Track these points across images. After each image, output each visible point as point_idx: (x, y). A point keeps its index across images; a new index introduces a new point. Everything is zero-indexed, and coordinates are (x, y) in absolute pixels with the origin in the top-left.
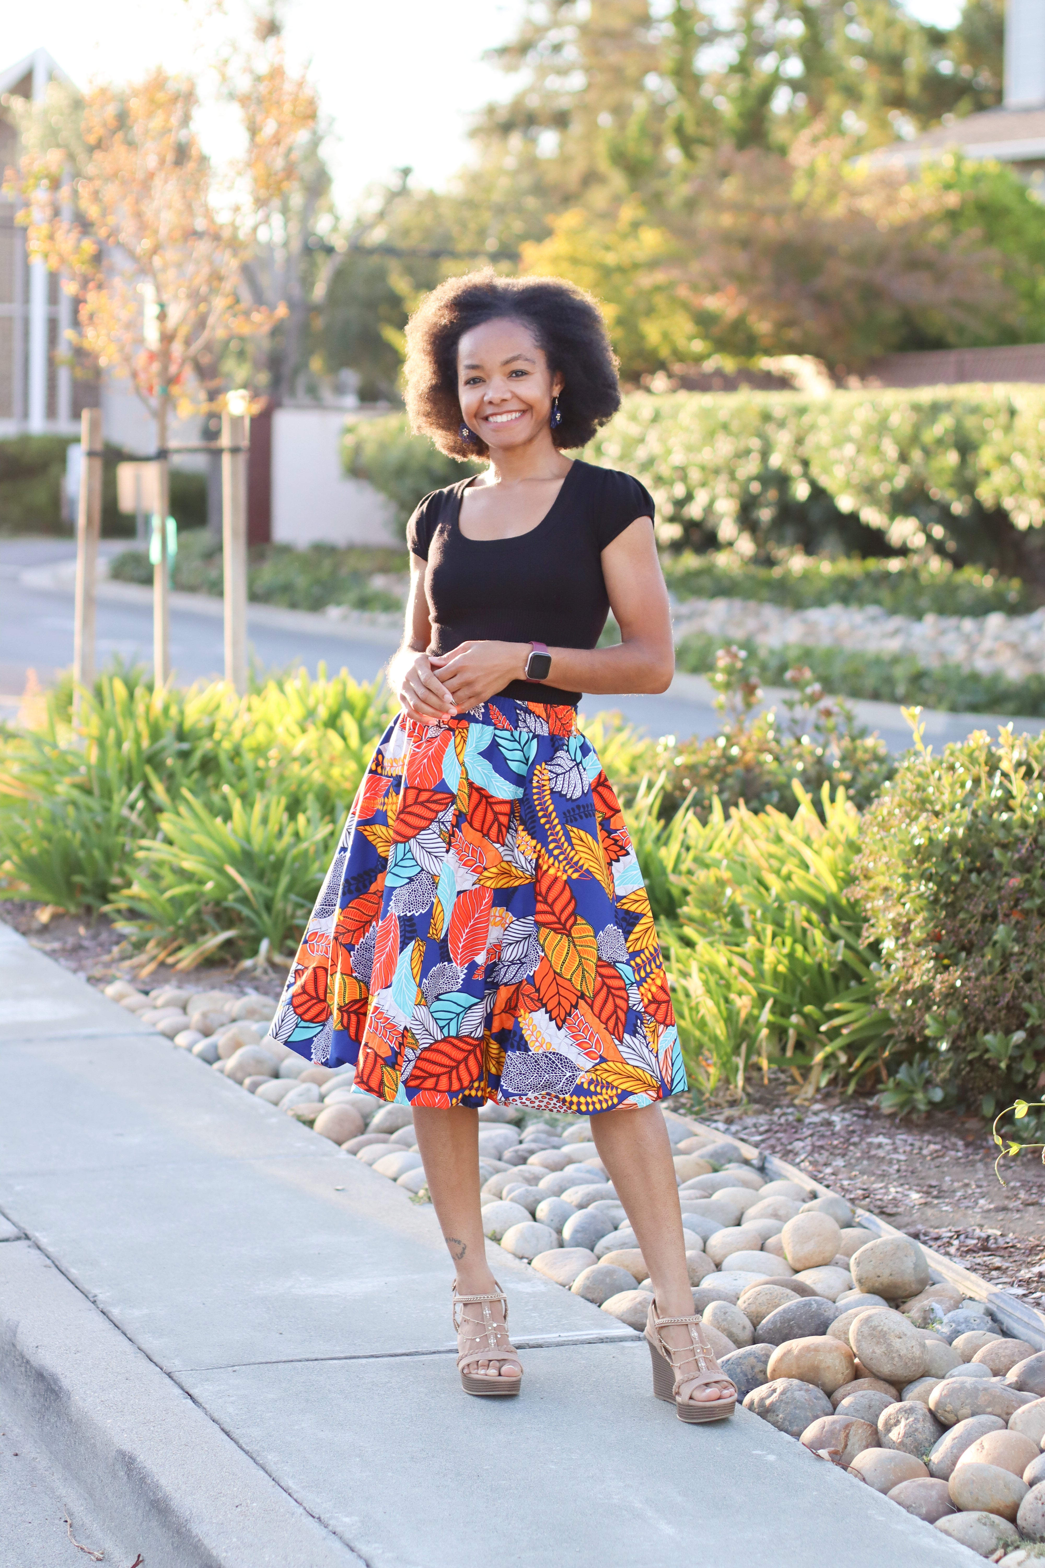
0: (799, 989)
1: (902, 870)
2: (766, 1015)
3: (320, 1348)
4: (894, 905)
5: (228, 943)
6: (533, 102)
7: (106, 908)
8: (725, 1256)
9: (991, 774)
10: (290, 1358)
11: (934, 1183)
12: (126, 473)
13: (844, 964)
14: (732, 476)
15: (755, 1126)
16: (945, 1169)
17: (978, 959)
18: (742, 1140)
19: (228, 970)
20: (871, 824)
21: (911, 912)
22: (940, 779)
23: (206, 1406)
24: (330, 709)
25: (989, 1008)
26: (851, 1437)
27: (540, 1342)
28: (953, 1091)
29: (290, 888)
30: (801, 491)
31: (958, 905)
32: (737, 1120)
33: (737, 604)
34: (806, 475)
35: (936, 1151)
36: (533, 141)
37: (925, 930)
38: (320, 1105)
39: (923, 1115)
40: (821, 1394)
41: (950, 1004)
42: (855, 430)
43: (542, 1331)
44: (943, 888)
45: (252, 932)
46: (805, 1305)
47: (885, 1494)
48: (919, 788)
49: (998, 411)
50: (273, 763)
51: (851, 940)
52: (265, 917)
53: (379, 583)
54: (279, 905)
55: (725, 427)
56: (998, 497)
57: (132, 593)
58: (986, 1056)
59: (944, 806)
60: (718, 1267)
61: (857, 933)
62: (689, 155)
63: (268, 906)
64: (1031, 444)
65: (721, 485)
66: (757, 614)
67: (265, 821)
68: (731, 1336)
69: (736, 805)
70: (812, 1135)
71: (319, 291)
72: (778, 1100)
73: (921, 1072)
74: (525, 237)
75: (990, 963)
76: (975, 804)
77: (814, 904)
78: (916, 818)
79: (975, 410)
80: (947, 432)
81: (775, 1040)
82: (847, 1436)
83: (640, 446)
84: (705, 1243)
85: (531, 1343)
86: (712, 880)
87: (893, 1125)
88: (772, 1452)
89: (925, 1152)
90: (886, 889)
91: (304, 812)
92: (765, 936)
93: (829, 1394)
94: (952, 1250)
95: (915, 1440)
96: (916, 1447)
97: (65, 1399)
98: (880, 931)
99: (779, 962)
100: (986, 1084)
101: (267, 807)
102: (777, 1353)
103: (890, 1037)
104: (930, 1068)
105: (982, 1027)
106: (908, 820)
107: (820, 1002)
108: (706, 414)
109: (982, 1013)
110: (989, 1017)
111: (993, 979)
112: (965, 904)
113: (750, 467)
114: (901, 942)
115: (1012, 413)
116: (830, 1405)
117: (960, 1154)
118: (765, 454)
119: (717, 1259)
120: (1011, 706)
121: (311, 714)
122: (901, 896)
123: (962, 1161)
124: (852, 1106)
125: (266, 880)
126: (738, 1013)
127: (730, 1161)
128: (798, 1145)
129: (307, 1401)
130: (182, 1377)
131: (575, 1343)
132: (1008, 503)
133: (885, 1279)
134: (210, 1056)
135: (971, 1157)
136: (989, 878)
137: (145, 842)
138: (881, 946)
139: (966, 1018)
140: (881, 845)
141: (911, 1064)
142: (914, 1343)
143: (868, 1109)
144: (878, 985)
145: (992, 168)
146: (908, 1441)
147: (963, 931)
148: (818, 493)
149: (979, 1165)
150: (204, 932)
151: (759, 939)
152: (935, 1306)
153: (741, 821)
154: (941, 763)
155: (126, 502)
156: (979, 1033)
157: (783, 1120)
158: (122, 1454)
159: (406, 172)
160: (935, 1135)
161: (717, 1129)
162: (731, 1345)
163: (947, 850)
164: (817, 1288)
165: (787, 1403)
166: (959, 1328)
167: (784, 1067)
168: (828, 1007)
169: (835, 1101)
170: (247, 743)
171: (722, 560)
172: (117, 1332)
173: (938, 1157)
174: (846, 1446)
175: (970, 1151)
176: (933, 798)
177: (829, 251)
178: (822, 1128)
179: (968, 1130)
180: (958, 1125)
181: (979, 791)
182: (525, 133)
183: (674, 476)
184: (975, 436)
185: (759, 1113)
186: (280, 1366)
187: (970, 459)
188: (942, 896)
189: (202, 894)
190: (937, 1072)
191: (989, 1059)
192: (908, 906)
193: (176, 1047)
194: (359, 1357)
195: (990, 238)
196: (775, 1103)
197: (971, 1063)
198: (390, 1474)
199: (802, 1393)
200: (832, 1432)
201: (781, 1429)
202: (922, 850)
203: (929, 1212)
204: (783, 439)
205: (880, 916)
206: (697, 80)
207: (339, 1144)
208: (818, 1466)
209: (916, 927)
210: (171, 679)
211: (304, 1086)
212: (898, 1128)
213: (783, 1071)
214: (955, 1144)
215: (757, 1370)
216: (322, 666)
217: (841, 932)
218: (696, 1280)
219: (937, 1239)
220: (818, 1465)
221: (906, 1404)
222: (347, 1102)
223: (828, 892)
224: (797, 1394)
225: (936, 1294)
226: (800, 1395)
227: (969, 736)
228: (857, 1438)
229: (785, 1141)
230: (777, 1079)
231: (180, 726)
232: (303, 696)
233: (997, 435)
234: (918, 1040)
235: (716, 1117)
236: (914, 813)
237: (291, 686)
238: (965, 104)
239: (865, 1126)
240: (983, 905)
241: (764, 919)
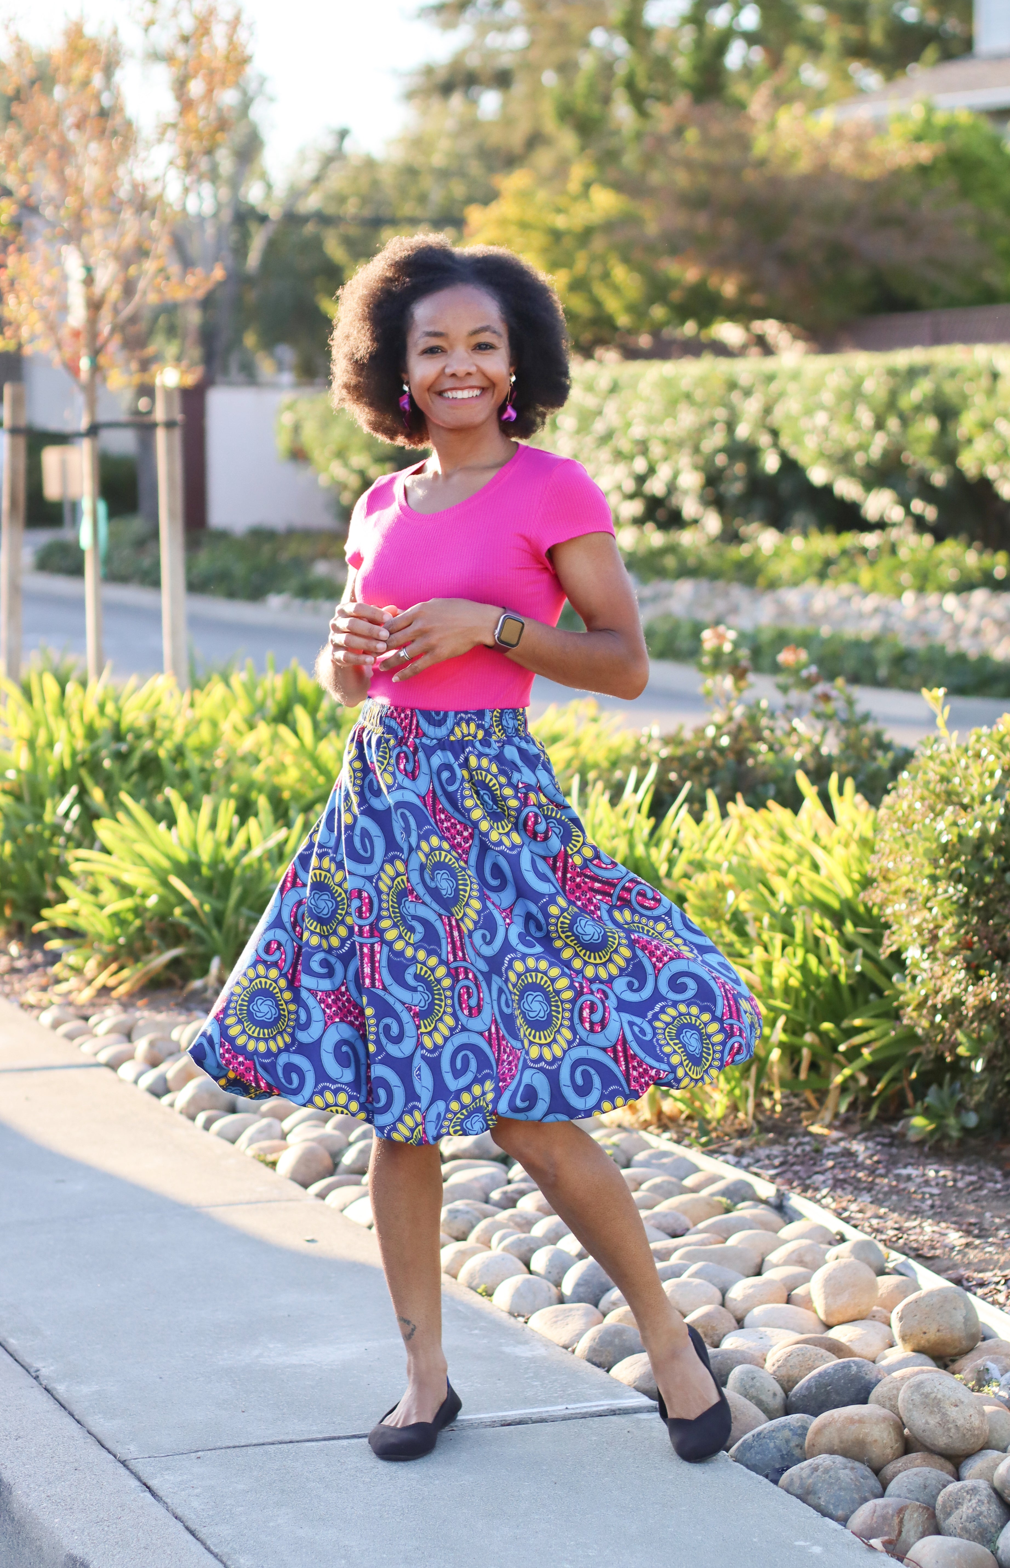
0: (812, 1004)
1: (928, 870)
2: (779, 1035)
3: (296, 1428)
4: (918, 909)
5: (175, 963)
6: (473, 61)
7: (40, 926)
8: (748, 1310)
10: (261, 1441)
11: (973, 1220)
12: (51, 457)
13: (862, 975)
14: (697, 450)
15: (768, 1157)
16: (984, 1204)
18: (757, 1174)
19: (175, 992)
20: (889, 819)
21: (939, 917)
22: (967, 767)
23: (168, 1500)
24: (279, 704)
26: (905, 1523)
27: (544, 1415)
28: (989, 1116)
29: (241, 901)
30: (771, 463)
31: (991, 908)
32: (747, 1152)
33: (704, 585)
34: (775, 445)
35: (972, 1183)
36: (473, 102)
37: (955, 936)
38: (282, 1142)
39: (955, 1142)
40: (868, 1472)
41: (985, 1018)
42: (827, 397)
43: (545, 1402)
44: (975, 890)
45: (200, 949)
46: (843, 1368)
48: (945, 779)
49: (979, 374)
50: (218, 763)
51: (870, 949)
52: (215, 933)
53: (321, 569)
54: (229, 918)
55: (688, 396)
56: (981, 464)
57: (60, 585)
59: (973, 799)
60: (740, 1323)
61: (876, 940)
62: (642, 112)
63: (218, 921)
65: (685, 460)
66: (726, 594)
67: (213, 826)
68: (760, 1404)
69: (734, 800)
70: (833, 1167)
71: (254, 259)
72: (792, 1128)
73: (952, 1094)
74: (470, 200)
76: (1007, 796)
77: (826, 909)
78: (941, 813)
79: (953, 374)
80: (926, 399)
81: (787, 1060)
82: (901, 1522)
83: (598, 418)
84: (724, 1295)
85: (534, 1417)
86: (713, 885)
87: (921, 1153)
88: (817, 1543)
89: (960, 1184)
90: (909, 891)
91: (256, 815)
92: (774, 947)
93: (877, 1471)
94: (1001, 1298)
95: (980, 1525)
96: (980, 1533)
97: (6, 1493)
98: (903, 938)
99: (791, 975)
101: (215, 812)
102: (816, 1423)
103: (917, 1055)
104: (962, 1089)
106: (932, 815)
107: (837, 1020)
108: (667, 383)
112: (1000, 907)
113: (716, 439)
114: (929, 949)
115: (995, 376)
116: (878, 1485)
117: (999, 1186)
118: (730, 427)
119: (739, 1313)
121: (259, 709)
122: (928, 899)
123: (1002, 1193)
124: (874, 1133)
125: (215, 892)
127: (744, 1200)
128: (819, 1178)
129: (283, 1491)
130: (138, 1466)
131: (584, 1416)
132: (992, 472)
133: (932, 1335)
134: (159, 1089)
137: (82, 853)
138: (903, 956)
139: (1002, 1034)
140: (902, 843)
141: (941, 1086)
143: (893, 1136)
144: (902, 998)
145: (964, 118)
146: (971, 1526)
147: (998, 937)
148: (790, 466)
150: (148, 950)
151: (766, 949)
152: (991, 1365)
153: (741, 818)
154: (966, 750)
155: (52, 490)
157: (799, 1151)
158: (72, 1560)
159: (343, 134)
160: (968, 1164)
161: (727, 1162)
162: (762, 1416)
163: (978, 846)
164: (856, 1347)
165: (831, 1484)
167: (796, 1091)
168: (845, 1024)
169: (856, 1128)
170: (192, 742)
171: (686, 538)
172: (64, 1413)
173: (975, 1190)
174: (900, 1532)
176: (960, 790)
178: (843, 1159)
179: (1006, 1159)
180: (994, 1153)
182: (466, 92)
183: (635, 450)
184: (955, 400)
185: (773, 1142)
186: (250, 1450)
187: (950, 427)
188: (972, 899)
189: (146, 910)
190: (971, 1095)
192: (935, 911)
193: (121, 1081)
194: (339, 1438)
195: (965, 192)
196: (789, 1131)
197: (1008, 1084)
199: (847, 1471)
200: (884, 1518)
201: (825, 1514)
202: (950, 847)
203: (972, 1254)
204: (751, 407)
205: (904, 921)
206: (649, 33)
207: (305, 1185)
208: (871, 1560)
209: (945, 934)
210: (106, 673)
211: (265, 1121)
212: (927, 1157)
213: (796, 1095)
214: (992, 1175)
215: (793, 1444)
216: (270, 656)
217: (859, 941)
218: (716, 1338)
219: (982, 1285)
220: (870, 1556)
221: (967, 1483)
222: (313, 1140)
223: (843, 896)
224: (842, 1474)
225: (989, 1351)
226: (845, 1475)
227: (998, 720)
228: (912, 1523)
229: (803, 1174)
230: (789, 1105)
231: (117, 725)
232: (250, 689)
233: (978, 399)
234: (949, 1059)
235: (724, 1149)
236: (939, 807)
237: (238, 679)
238: (931, 53)
239: (891, 1156)
241: (772, 927)
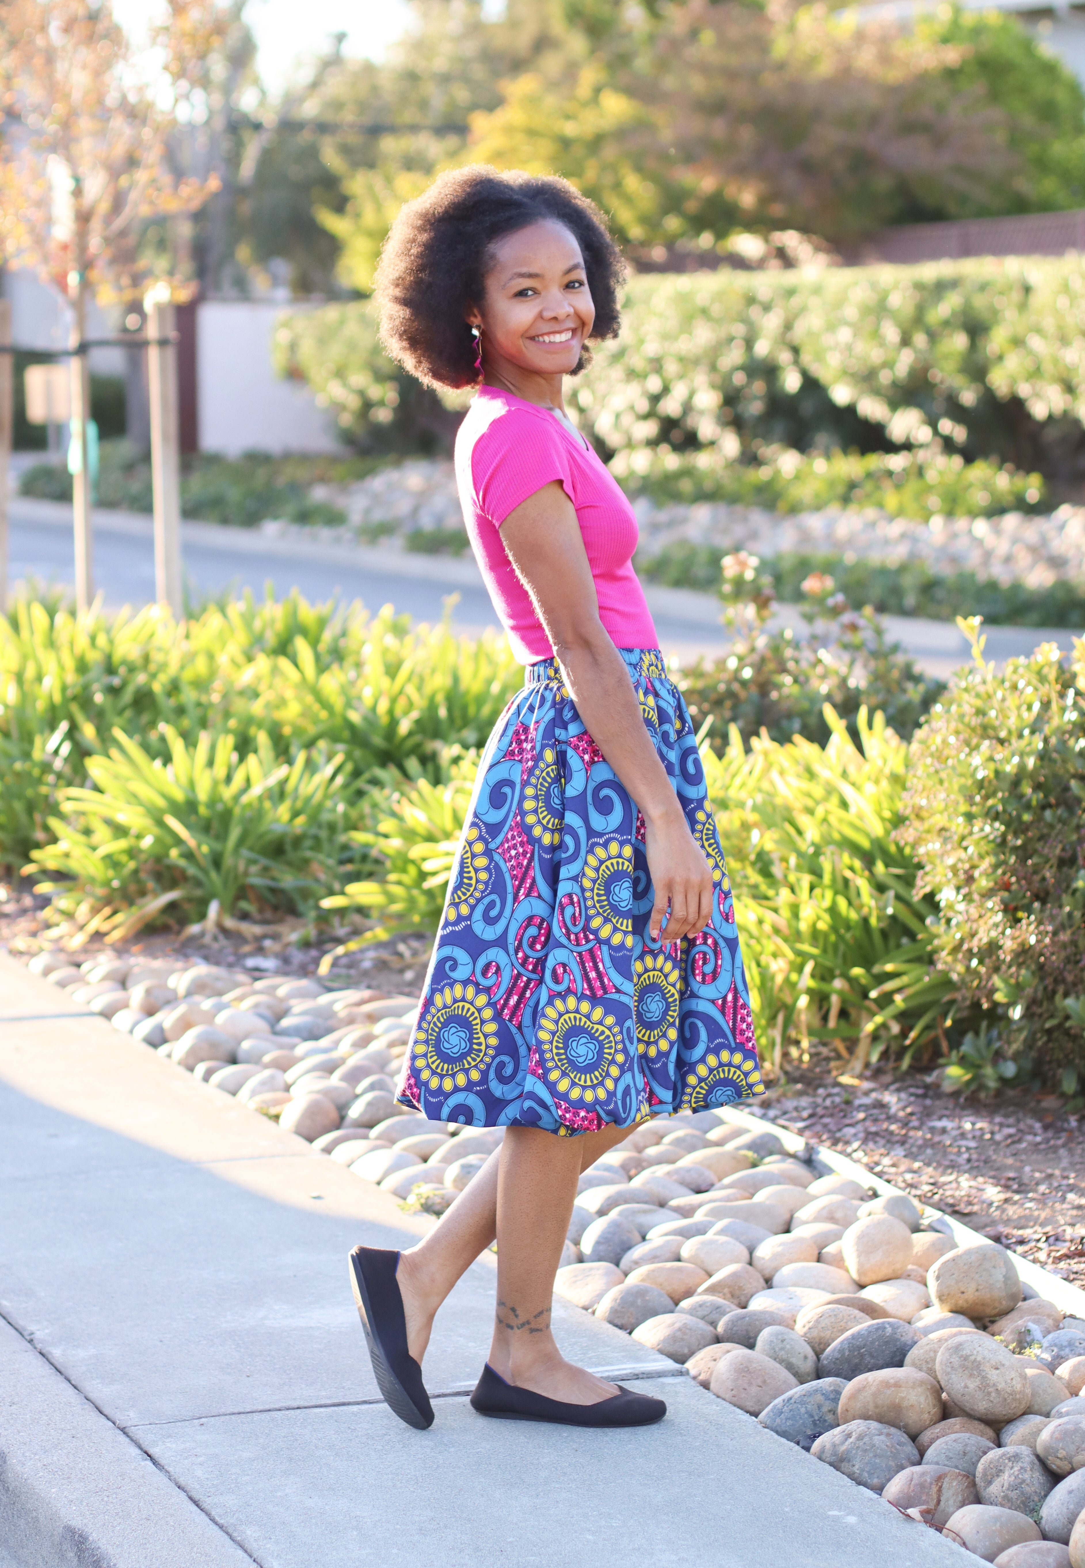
0: (842, 948)
1: (963, 808)
2: (807, 981)
3: (303, 1394)
4: (953, 849)
5: (172, 906)
7: (29, 869)
8: (777, 1269)
9: (1062, 695)
10: (267, 1407)
11: (1011, 1174)
12: (35, 377)
13: (893, 918)
14: (713, 368)
15: (796, 1109)
16: (1024, 1157)
17: (1055, 912)
18: (784, 1127)
19: (172, 937)
20: (922, 754)
21: (976, 856)
22: (1003, 700)
23: (170, 1469)
24: (278, 635)
25: (1069, 967)
26: (944, 1491)
28: (1028, 1065)
29: (241, 842)
30: (792, 382)
31: (1029, 847)
32: (774, 1104)
33: (722, 509)
34: (796, 362)
35: (1010, 1136)
37: (992, 877)
38: (285, 1095)
39: (992, 1093)
40: (905, 1438)
41: (1023, 963)
42: (851, 312)
44: (1012, 828)
45: (198, 893)
46: (877, 1329)
47: (991, 1561)
48: (980, 712)
49: (1010, 288)
50: (215, 698)
51: (902, 891)
52: (213, 874)
53: (320, 493)
54: (228, 861)
55: (704, 312)
56: (1013, 382)
58: (1068, 1024)
59: (1010, 732)
60: (768, 1283)
61: (908, 881)
62: (654, 13)
63: (217, 861)
64: (1049, 323)
65: (701, 379)
66: (745, 519)
67: (211, 763)
68: (790, 1367)
69: (757, 734)
70: (864, 1120)
71: (248, 168)
72: (821, 1078)
73: (989, 1043)
74: (475, 106)
75: (1070, 915)
76: (1047, 729)
77: (855, 849)
78: (977, 747)
79: (983, 287)
80: (954, 313)
81: (815, 1008)
82: (940, 1490)
84: (751, 1253)
86: (737, 824)
87: (957, 1105)
88: (851, 1513)
89: (998, 1137)
90: (943, 829)
91: (255, 751)
92: (801, 888)
93: (914, 1438)
94: (1042, 1256)
95: (1022, 1493)
96: (1023, 1502)
98: (937, 879)
99: (819, 918)
100: (1066, 1056)
101: (213, 748)
102: (849, 1387)
103: (952, 1002)
104: (1000, 1037)
105: (1061, 989)
106: (967, 750)
107: (867, 963)
108: (682, 298)
109: (1061, 972)
110: (1070, 978)
111: (1073, 934)
112: (1039, 846)
113: (734, 356)
114: (964, 891)
115: (1027, 290)
116: (915, 1452)
117: (1039, 1139)
118: (749, 343)
119: (767, 1273)
120: (1035, 616)
121: (258, 641)
122: (963, 838)
123: (1042, 1146)
124: (907, 1083)
125: (213, 832)
126: (772, 978)
127: (771, 1153)
128: (850, 1131)
129: (290, 1460)
130: (139, 1433)
132: (1024, 390)
133: (971, 1295)
134: (156, 1039)
135: (1052, 1142)
136: (1065, 815)
137: (74, 791)
138: (937, 898)
139: (1042, 979)
140: (936, 779)
141: (977, 1033)
142: (1013, 1374)
143: (927, 1087)
144: (936, 942)
145: (993, 18)
146: (1013, 1495)
147: (1037, 878)
148: (811, 385)
149: (1063, 1152)
150: (143, 893)
151: (793, 890)
152: (1032, 1326)
153: (766, 754)
154: (1003, 682)
155: (36, 412)
156: (1058, 997)
157: (828, 1102)
158: (71, 1531)
159: (341, 38)
160: (1006, 1116)
161: (753, 1114)
162: (793, 1380)
163: (1016, 782)
164: (890, 1308)
165: (866, 1451)
166: (1062, 1353)
167: (825, 1039)
168: (876, 969)
169: (888, 1078)
170: (188, 675)
171: (703, 460)
172: (60, 1378)
173: (1013, 1143)
174: (939, 1501)
175: (1050, 1134)
176: (997, 723)
177: (816, 114)
178: (875, 1111)
179: (1046, 1110)
180: (1033, 1104)
181: (1049, 714)
183: (649, 368)
184: (985, 315)
185: (801, 1094)
186: (256, 1416)
187: (980, 343)
188: (1010, 837)
189: (140, 851)
190: (1009, 1043)
191: (1070, 1028)
192: (971, 850)
193: (116, 1030)
194: (349, 1404)
195: (994, 96)
196: (817, 1082)
197: (1049, 1032)
198: (395, 1551)
199: (883, 1437)
200: (922, 1486)
201: (859, 1482)
202: (986, 784)
203: (1011, 1210)
204: (771, 323)
205: (938, 861)
207: (311, 1140)
208: (908, 1530)
209: (981, 875)
210: (97, 603)
211: (267, 1073)
212: (963, 1108)
213: (825, 1044)
214: (1031, 1127)
215: (825, 1409)
216: (268, 585)
217: (891, 882)
218: (743, 1299)
219: (1022, 1242)
220: (907, 1526)
221: (1009, 1449)
222: (319, 1092)
223: (873, 836)
224: (877, 1440)
225: (1031, 1311)
226: (880, 1441)
227: (1036, 649)
228: (951, 1492)
229: (832, 1127)
230: (817, 1054)
231: (109, 658)
232: (248, 619)
233: (1010, 314)
234: (985, 1006)
236: (974, 741)
237: (236, 609)
239: (925, 1107)
240: (1060, 847)
241: (799, 868)
